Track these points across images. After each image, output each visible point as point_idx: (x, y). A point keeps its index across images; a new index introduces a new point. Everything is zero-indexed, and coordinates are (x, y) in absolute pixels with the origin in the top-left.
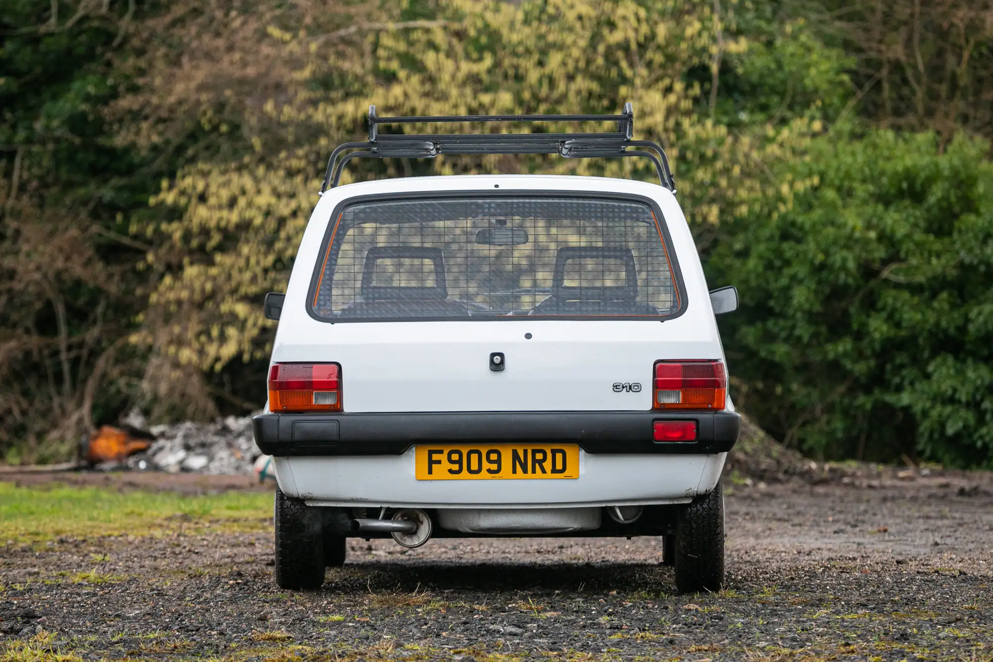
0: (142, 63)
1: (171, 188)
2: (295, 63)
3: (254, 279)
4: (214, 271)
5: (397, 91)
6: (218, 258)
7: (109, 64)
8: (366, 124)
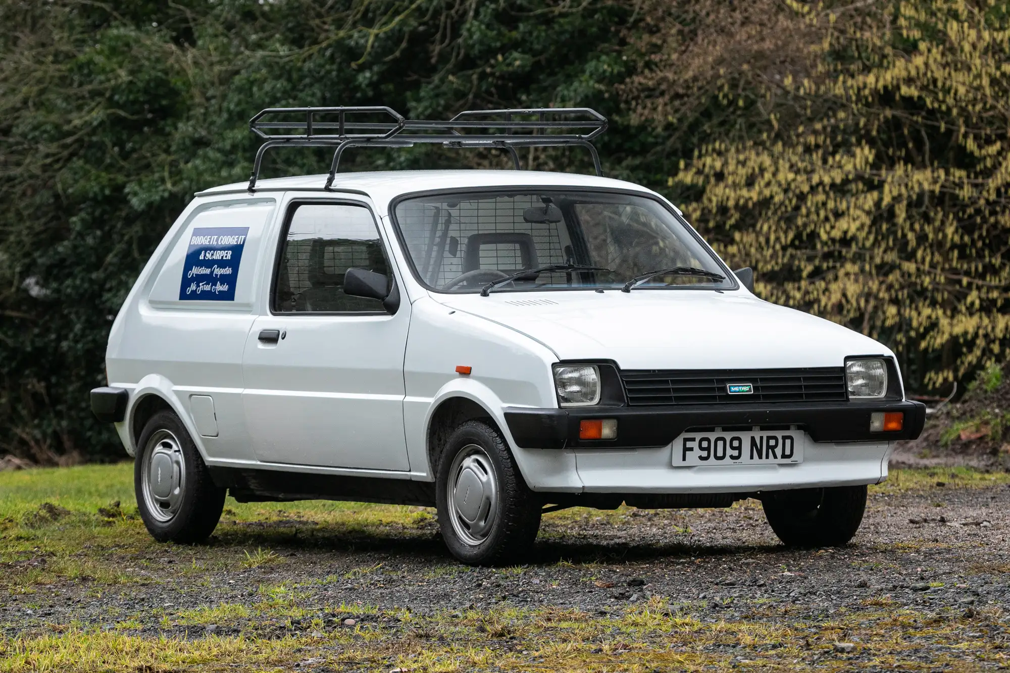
0: (656, 40)
1: (687, 167)
2: (814, 36)
3: (774, 256)
4: (733, 249)
5: (919, 61)
6: (737, 236)
7: (623, 42)
8: (886, 96)
